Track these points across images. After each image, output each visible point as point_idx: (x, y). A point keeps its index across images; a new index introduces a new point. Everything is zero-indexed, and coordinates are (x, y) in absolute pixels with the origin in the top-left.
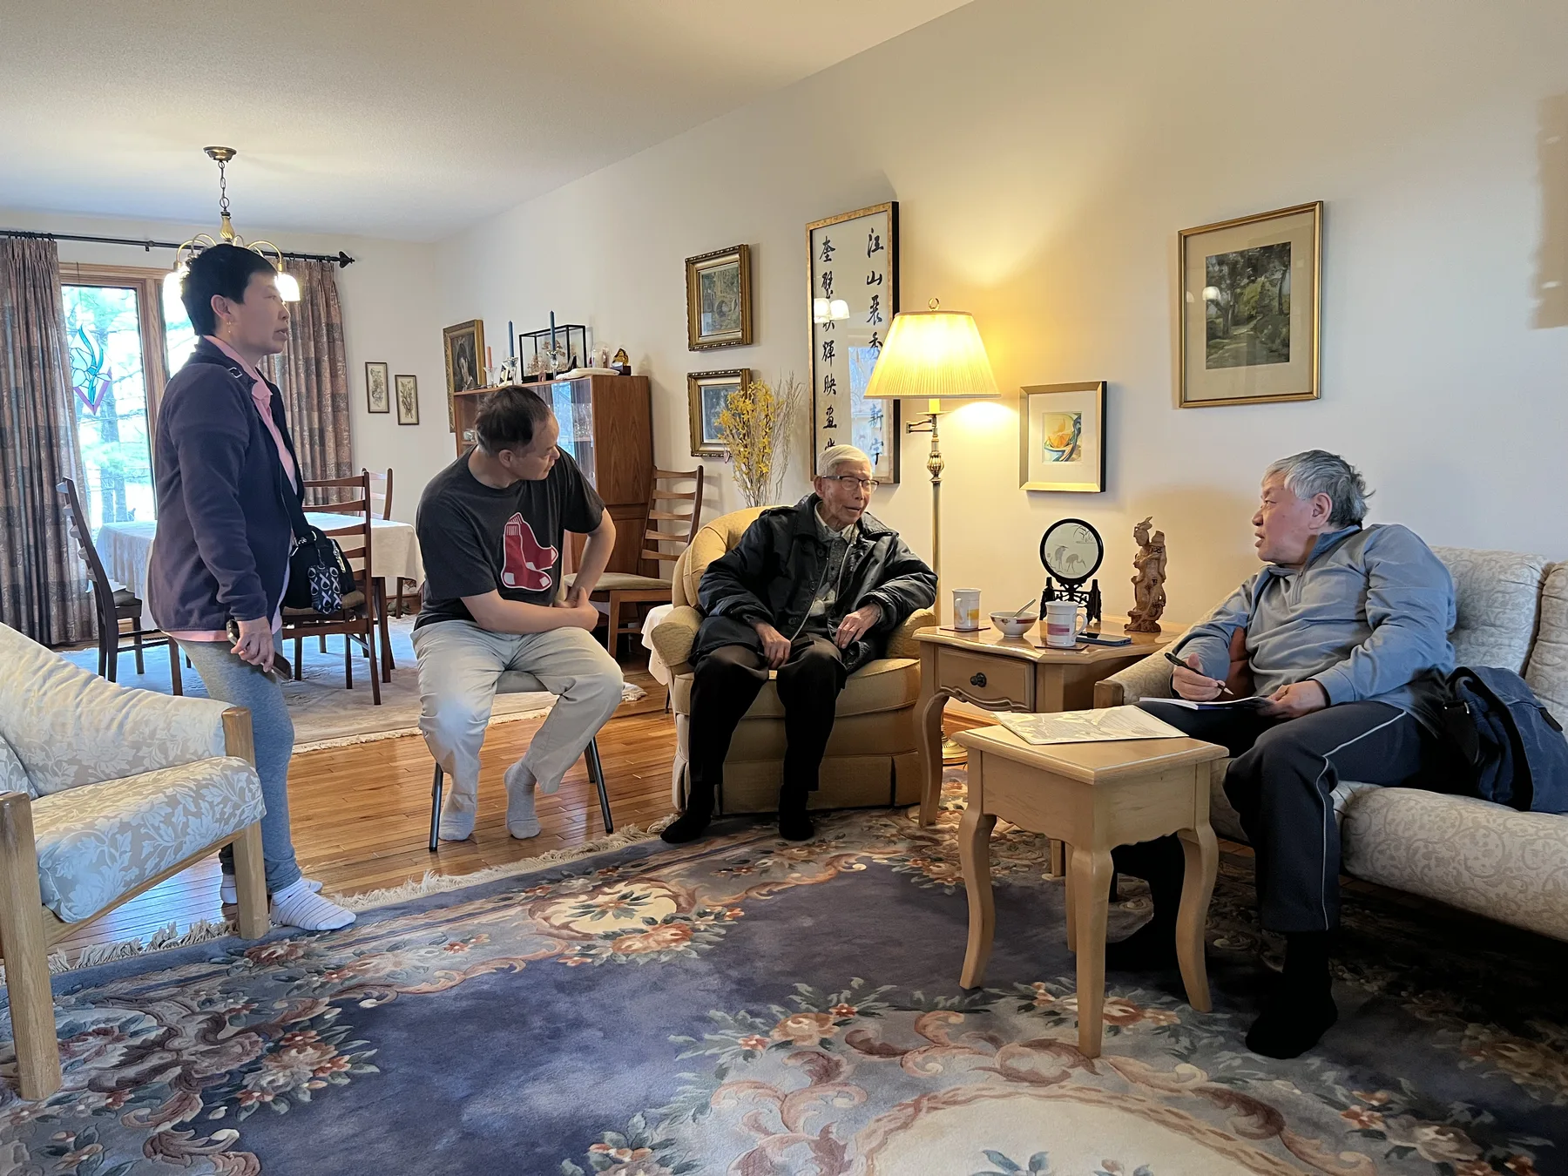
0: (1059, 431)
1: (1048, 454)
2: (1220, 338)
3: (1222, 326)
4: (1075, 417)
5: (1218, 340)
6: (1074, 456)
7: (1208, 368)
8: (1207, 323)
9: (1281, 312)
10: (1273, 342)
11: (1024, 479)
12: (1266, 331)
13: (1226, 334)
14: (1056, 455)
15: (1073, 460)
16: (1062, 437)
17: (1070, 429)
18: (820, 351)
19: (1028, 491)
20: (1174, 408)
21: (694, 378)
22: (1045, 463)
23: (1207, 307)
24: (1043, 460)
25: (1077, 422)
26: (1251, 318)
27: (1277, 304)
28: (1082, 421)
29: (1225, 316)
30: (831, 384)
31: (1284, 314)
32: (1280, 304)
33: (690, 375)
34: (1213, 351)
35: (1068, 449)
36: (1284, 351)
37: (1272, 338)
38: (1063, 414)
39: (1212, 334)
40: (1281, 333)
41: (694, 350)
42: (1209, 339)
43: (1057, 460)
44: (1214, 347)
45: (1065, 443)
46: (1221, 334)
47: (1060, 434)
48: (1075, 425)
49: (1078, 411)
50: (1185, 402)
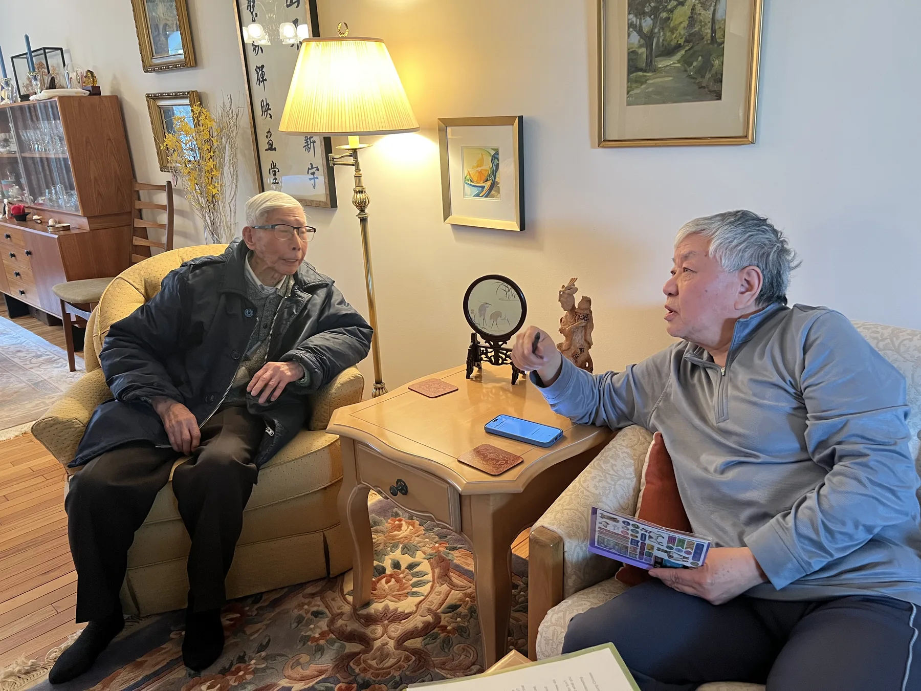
0: (478, 166)
1: (468, 189)
2: (641, 70)
3: (644, 56)
4: (493, 153)
5: (641, 73)
6: (493, 192)
7: (628, 104)
8: (629, 54)
9: (713, 38)
10: (703, 77)
11: (447, 212)
12: (695, 64)
13: (650, 67)
14: (476, 191)
15: (493, 196)
16: (480, 172)
17: (488, 165)
18: (254, 76)
19: (452, 225)
20: (593, 147)
21: (152, 98)
22: (467, 198)
23: (629, 35)
24: (465, 194)
25: (495, 158)
26: (678, 47)
27: (709, 31)
28: (500, 157)
29: (649, 45)
30: (266, 108)
31: (716, 44)
32: (713, 31)
33: (148, 96)
34: (634, 85)
35: (487, 185)
36: (715, 88)
37: (701, 71)
38: (481, 149)
39: (633, 67)
40: (713, 66)
41: (148, 71)
42: (630, 72)
43: (478, 195)
44: (636, 82)
45: (484, 178)
46: (643, 65)
47: (480, 169)
48: (492, 161)
49: (495, 146)
50: (603, 141)
